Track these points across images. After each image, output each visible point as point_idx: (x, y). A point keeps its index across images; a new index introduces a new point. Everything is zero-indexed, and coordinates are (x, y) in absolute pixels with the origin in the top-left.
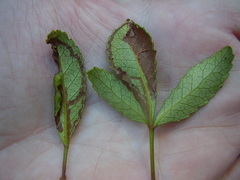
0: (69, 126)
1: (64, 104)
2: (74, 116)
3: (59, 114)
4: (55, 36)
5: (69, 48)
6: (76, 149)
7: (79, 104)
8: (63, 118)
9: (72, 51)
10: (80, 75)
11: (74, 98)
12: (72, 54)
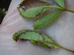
0: (53, 44)
1: (44, 43)
2: (49, 40)
3: (47, 46)
4: (15, 38)
5: (21, 33)
6: (63, 43)
7: (45, 37)
8: (49, 45)
9: (23, 33)
10: (34, 33)
11: (42, 38)
12: (24, 33)
